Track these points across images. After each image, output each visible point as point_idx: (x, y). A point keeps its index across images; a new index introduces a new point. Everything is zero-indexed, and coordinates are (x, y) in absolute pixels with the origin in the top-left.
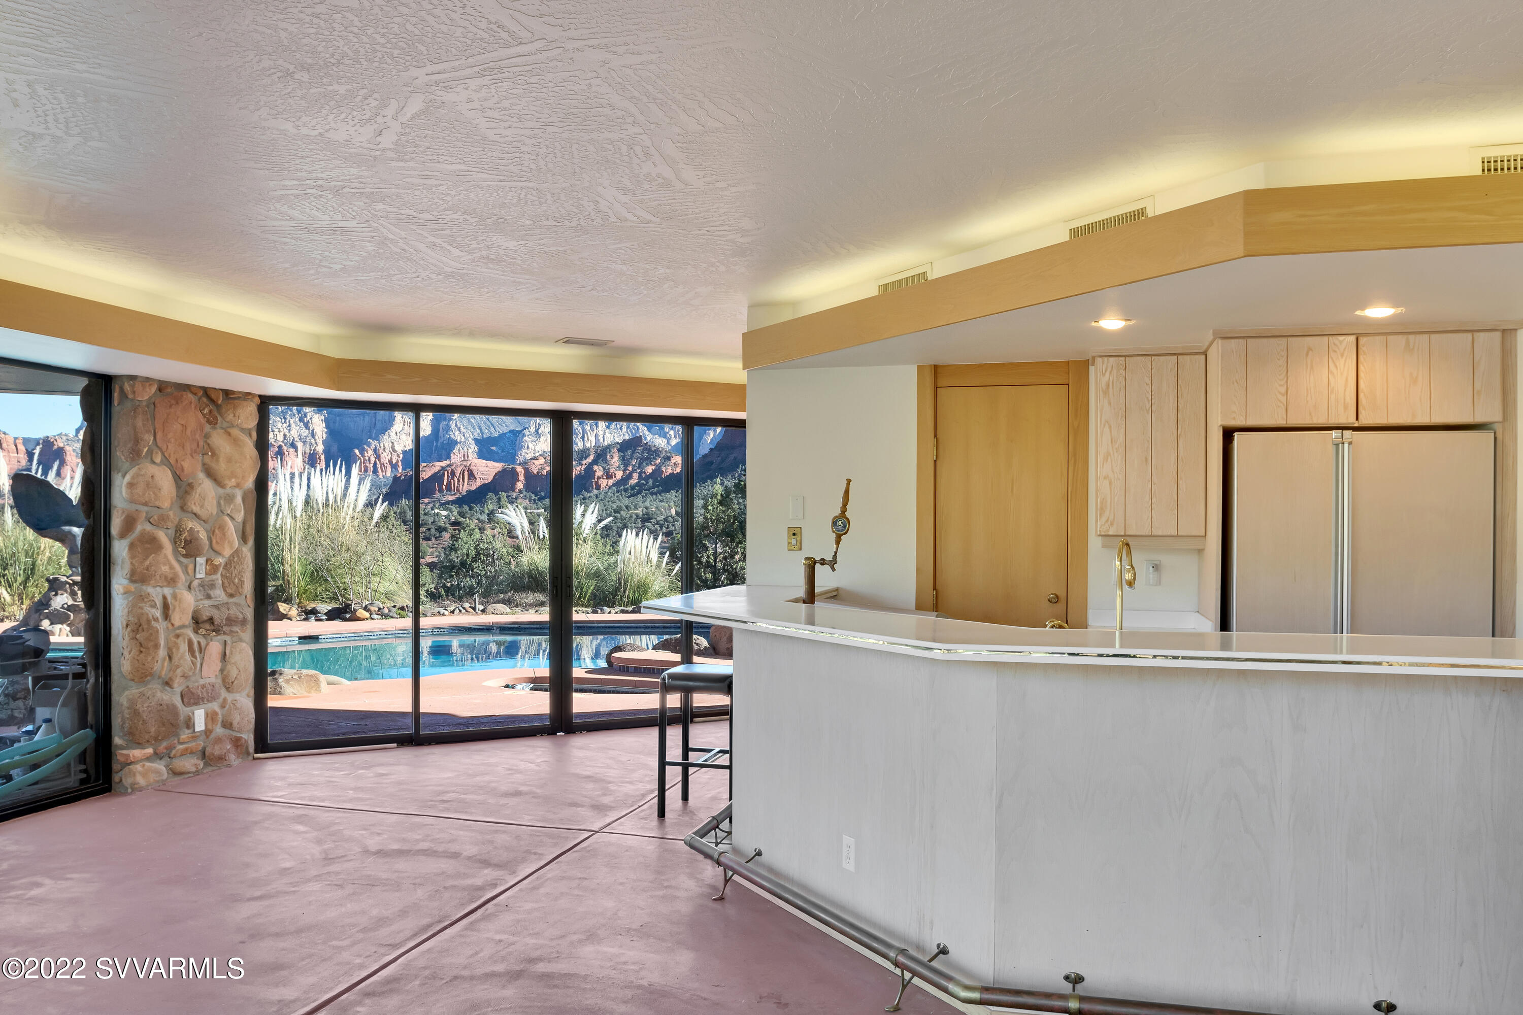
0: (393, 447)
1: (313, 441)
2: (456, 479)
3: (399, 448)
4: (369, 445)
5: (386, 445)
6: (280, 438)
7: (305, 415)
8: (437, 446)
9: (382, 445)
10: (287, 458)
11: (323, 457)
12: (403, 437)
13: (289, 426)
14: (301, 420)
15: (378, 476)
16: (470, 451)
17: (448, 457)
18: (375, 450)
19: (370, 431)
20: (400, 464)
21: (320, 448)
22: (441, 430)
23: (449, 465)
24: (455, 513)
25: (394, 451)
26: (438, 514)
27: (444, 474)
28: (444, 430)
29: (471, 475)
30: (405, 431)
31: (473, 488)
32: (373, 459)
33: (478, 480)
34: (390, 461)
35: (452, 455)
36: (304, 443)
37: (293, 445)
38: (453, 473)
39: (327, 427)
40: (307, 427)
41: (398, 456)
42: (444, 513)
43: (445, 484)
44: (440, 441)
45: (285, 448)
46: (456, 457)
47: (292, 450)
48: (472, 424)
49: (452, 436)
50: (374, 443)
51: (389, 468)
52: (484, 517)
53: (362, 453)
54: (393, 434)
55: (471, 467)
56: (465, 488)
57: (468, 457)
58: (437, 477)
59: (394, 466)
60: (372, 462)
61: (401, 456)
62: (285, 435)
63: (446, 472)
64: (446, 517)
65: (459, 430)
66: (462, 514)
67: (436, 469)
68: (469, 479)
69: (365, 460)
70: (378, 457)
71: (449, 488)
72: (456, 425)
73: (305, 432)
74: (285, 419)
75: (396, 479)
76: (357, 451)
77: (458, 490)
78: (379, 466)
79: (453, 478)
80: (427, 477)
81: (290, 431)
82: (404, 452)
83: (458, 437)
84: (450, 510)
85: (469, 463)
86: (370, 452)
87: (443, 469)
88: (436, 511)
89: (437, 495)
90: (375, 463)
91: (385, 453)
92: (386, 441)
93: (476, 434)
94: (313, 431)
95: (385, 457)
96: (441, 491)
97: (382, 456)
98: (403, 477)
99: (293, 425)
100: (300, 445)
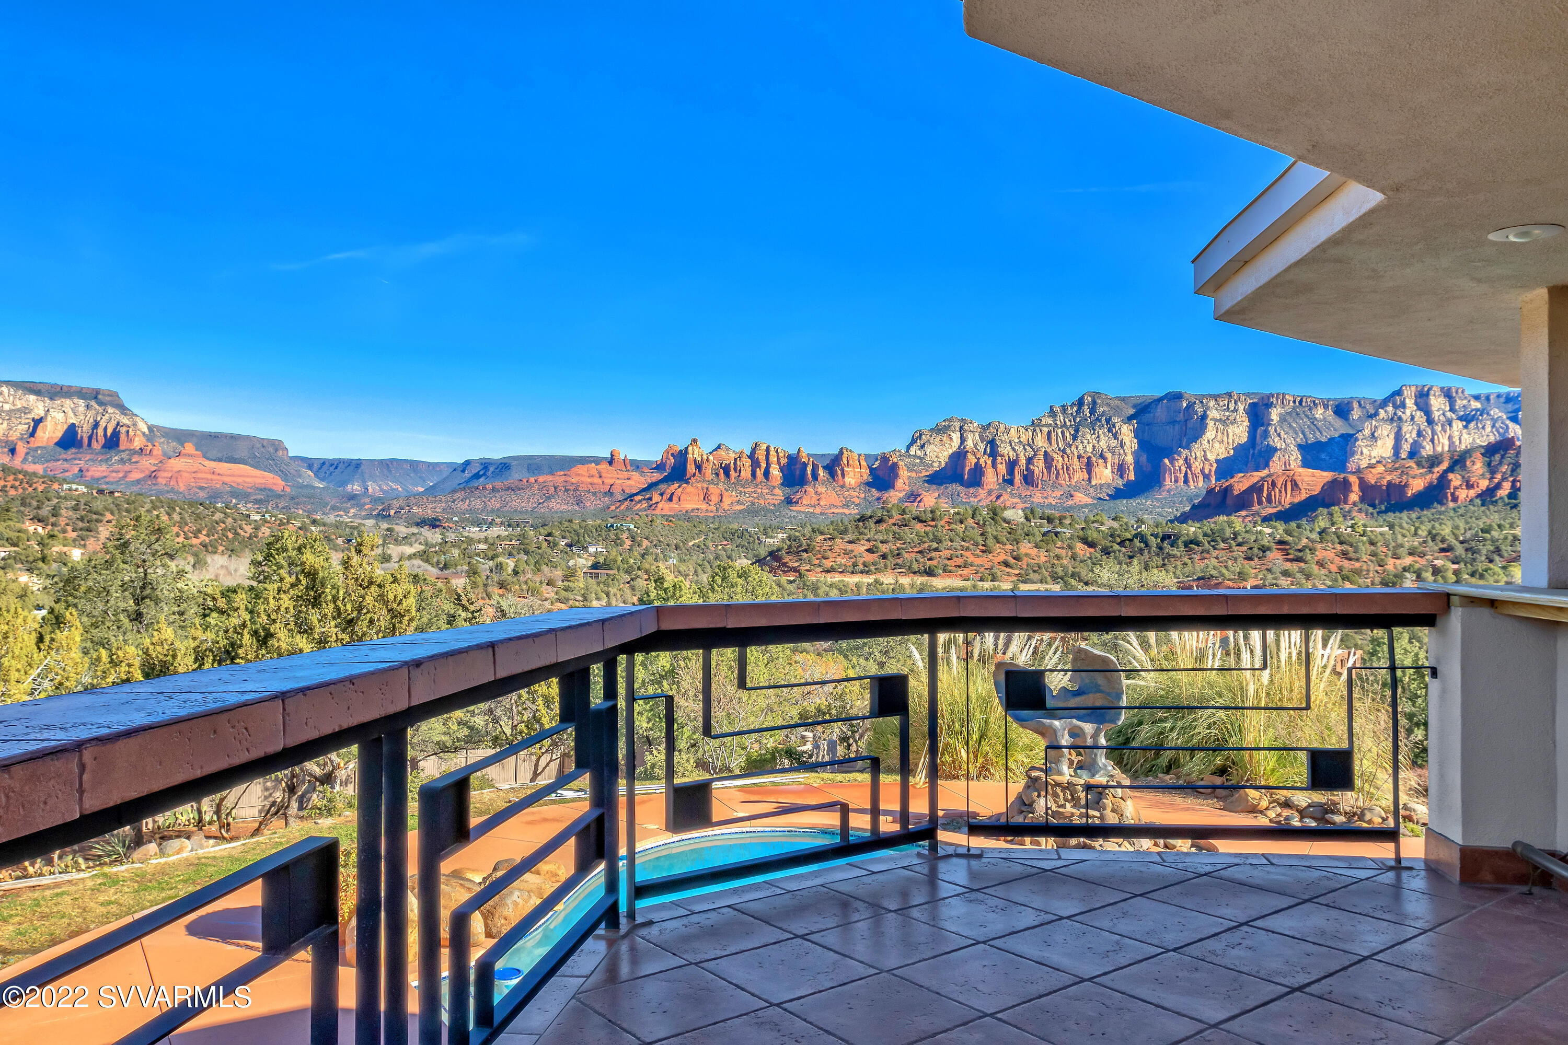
0: (1205, 456)
1: (1122, 452)
2: (1277, 490)
3: (1211, 457)
4: (1180, 454)
5: (1198, 454)
6: (1089, 449)
7: (1114, 426)
8: (1253, 453)
9: (1193, 454)
10: (1097, 470)
11: (1131, 468)
12: (1217, 445)
13: (1098, 437)
14: (1110, 430)
15: (1189, 486)
16: (1292, 458)
17: (1267, 465)
18: (1186, 460)
19: (1181, 440)
20: (1213, 473)
21: (1130, 459)
22: (1258, 436)
23: (1269, 475)
24: (1281, 531)
25: (1206, 459)
26: (1260, 532)
27: (1263, 485)
28: (1261, 436)
29: (1295, 485)
30: (1219, 438)
31: (1297, 500)
32: (1184, 469)
33: (1303, 491)
34: (1202, 471)
35: (1271, 464)
36: (1113, 453)
37: (1102, 456)
38: (1274, 484)
39: (1135, 437)
40: (1116, 437)
41: (1211, 465)
42: (1268, 531)
43: (1265, 495)
44: (1257, 448)
45: (1094, 459)
46: (1276, 465)
47: (1101, 461)
48: (1294, 429)
49: (1271, 443)
50: (1185, 452)
51: (1201, 478)
52: (1315, 536)
53: (1172, 463)
54: (1205, 442)
55: (1295, 478)
56: (1288, 499)
57: (1289, 465)
58: (1256, 489)
59: (1206, 477)
60: (1183, 472)
61: (1215, 465)
62: (1094, 446)
63: (1266, 484)
64: (1270, 535)
65: (1279, 435)
66: (1288, 532)
67: (1255, 480)
68: (1292, 490)
69: (1175, 469)
70: (1189, 466)
71: (1269, 500)
72: (1276, 431)
73: (1114, 443)
74: (1094, 430)
75: (1210, 492)
76: (1167, 461)
77: (1280, 503)
78: (1190, 476)
79: (1273, 489)
80: (1244, 488)
81: (1098, 442)
82: (1217, 461)
83: (1277, 443)
84: (1275, 527)
85: (1292, 473)
86: (1181, 462)
87: (1263, 479)
88: (1259, 528)
89: (1256, 507)
90: (1186, 473)
91: (1197, 464)
92: (1197, 450)
93: (1298, 440)
94: (1122, 441)
95: (1197, 466)
96: (1260, 503)
97: (1194, 466)
98: (1217, 489)
99: (1102, 436)
100: (1109, 455)
